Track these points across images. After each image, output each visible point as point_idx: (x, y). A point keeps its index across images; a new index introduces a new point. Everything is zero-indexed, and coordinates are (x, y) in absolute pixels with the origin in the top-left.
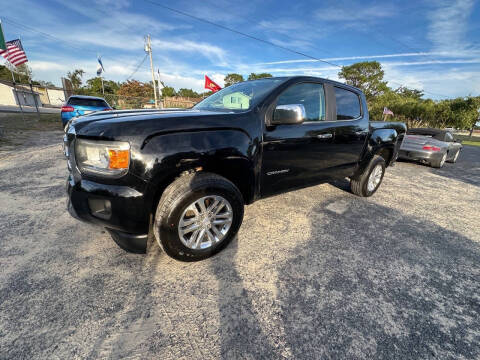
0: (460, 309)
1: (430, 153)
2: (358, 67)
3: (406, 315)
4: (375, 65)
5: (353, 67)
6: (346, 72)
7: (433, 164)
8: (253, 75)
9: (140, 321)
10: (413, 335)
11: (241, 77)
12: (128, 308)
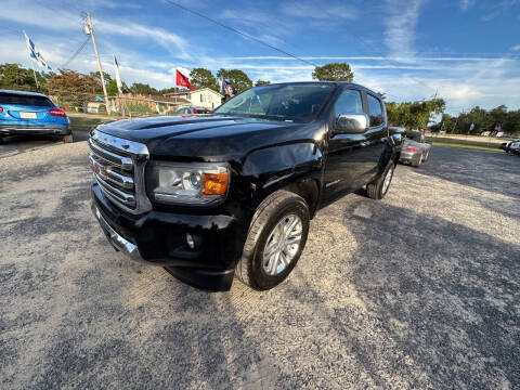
0: (500, 290)
1: (412, 154)
2: (330, 67)
3: (471, 304)
4: (345, 67)
5: (325, 68)
6: (319, 72)
7: (413, 164)
8: (223, 70)
9: (254, 366)
10: (485, 320)
11: (210, 72)
12: (230, 357)
